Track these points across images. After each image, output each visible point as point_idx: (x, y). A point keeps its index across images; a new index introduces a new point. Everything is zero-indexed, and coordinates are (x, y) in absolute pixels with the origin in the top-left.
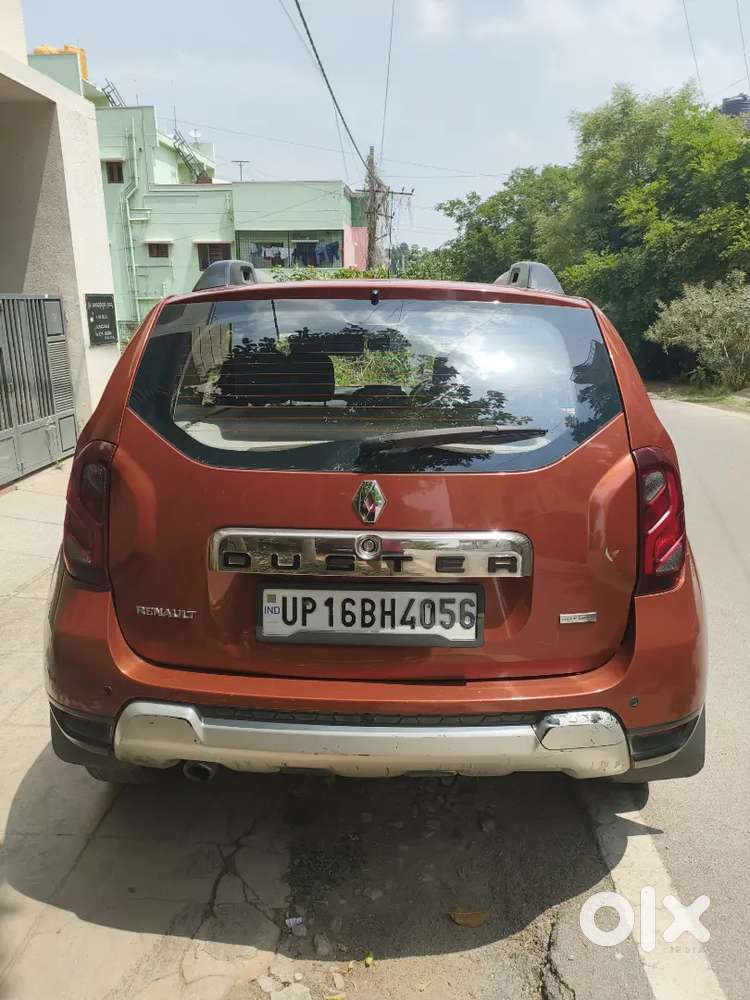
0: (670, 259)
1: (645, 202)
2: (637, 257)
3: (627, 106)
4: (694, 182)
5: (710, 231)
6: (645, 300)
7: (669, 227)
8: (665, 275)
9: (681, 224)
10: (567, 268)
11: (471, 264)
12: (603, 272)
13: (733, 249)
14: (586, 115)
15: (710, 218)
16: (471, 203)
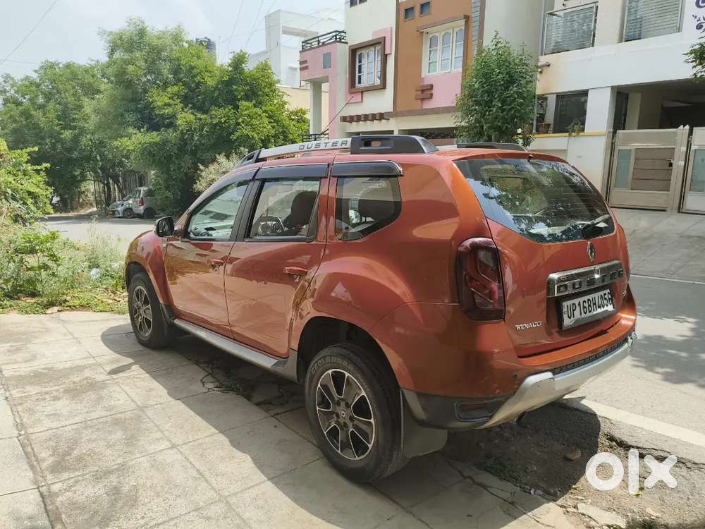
0: (196, 138)
1: (171, 98)
2: (171, 135)
3: (142, 33)
4: (202, 89)
5: (220, 122)
6: (183, 164)
7: (192, 117)
8: (194, 148)
9: (199, 116)
10: (119, 139)
11: (15, 131)
12: (150, 143)
13: (237, 134)
14: (111, 32)
15: (219, 114)
16: (5, 82)
